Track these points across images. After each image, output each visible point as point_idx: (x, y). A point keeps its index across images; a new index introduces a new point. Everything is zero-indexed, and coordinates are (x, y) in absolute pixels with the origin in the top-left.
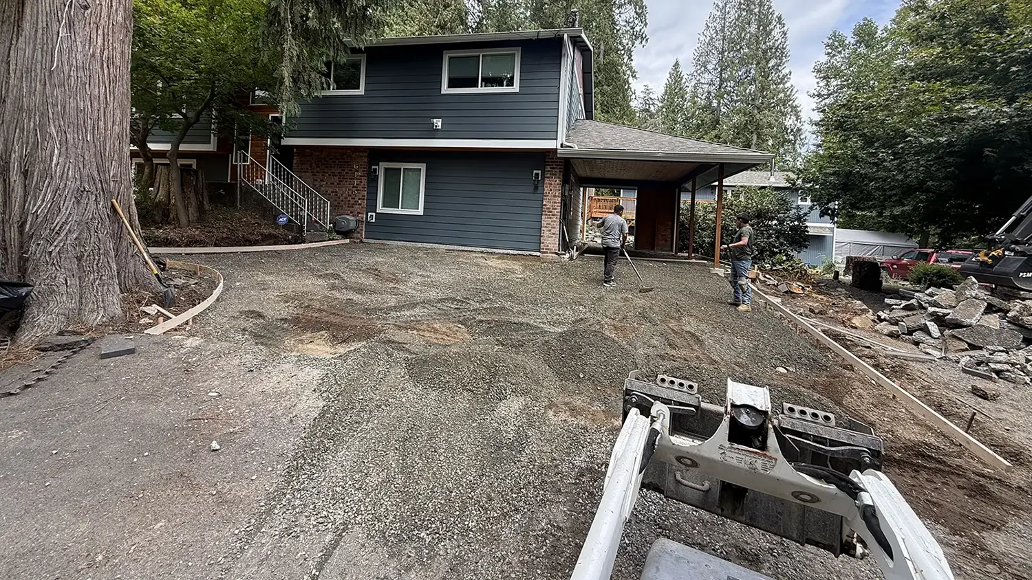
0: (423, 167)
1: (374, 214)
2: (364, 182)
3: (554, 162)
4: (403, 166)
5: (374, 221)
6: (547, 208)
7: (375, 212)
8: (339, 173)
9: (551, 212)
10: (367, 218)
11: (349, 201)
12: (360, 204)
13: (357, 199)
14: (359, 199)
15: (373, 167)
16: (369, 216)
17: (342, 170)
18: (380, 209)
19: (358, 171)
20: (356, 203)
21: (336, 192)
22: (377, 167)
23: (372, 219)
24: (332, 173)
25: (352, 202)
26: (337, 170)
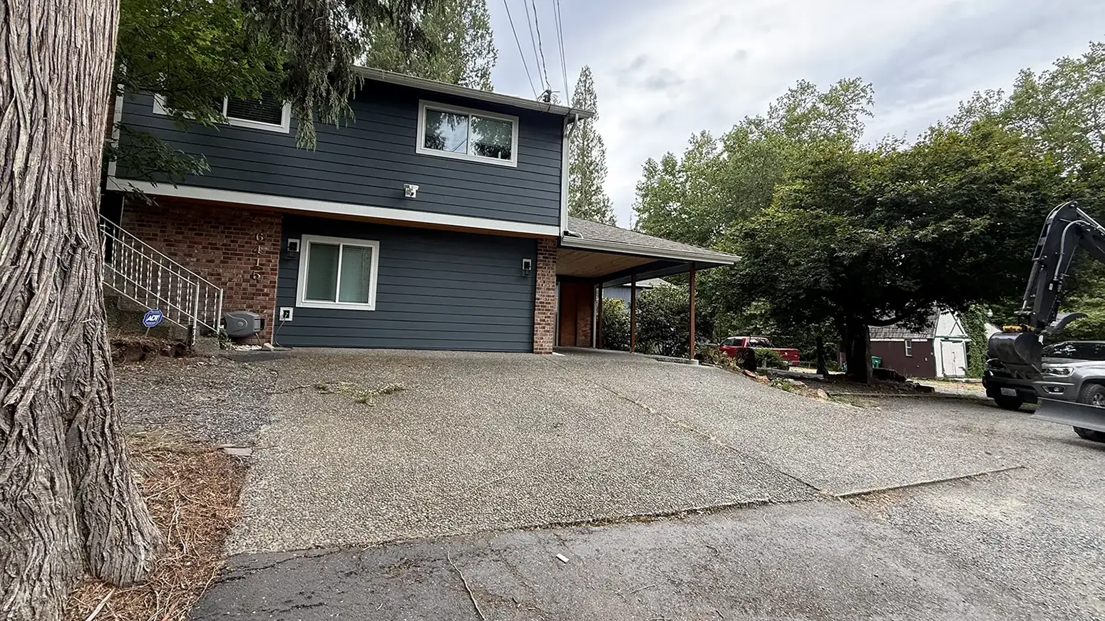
0: (375, 247)
1: (291, 310)
2: (275, 260)
3: (547, 251)
4: (342, 242)
5: (290, 319)
6: (541, 303)
7: (294, 306)
8: (223, 245)
9: (545, 307)
10: (278, 316)
11: (244, 289)
12: (267, 295)
13: (259, 286)
14: (265, 287)
15: (290, 241)
16: (282, 313)
17: (232, 241)
18: (302, 301)
19: (262, 244)
20: (259, 292)
21: (219, 274)
22: (298, 241)
23: (288, 317)
24: (210, 244)
25: (250, 290)
26: (221, 240)
